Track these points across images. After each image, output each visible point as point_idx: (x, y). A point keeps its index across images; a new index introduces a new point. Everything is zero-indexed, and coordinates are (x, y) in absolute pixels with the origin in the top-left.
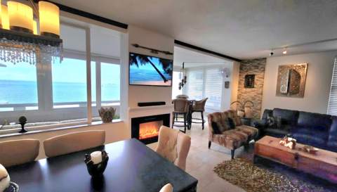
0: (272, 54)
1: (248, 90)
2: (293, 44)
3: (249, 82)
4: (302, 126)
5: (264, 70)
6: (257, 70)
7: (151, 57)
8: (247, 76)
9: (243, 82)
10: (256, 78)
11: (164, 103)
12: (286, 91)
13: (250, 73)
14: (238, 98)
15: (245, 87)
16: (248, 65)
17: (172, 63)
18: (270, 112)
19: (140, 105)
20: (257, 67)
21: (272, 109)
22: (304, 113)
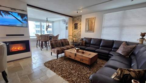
0: (77, 12)
1: (76, 30)
2: (83, 7)
3: (76, 27)
4: (92, 44)
5: (81, 21)
6: (78, 21)
7: (12, 12)
8: (75, 24)
9: (74, 27)
10: (78, 25)
11: (23, 35)
12: (88, 30)
13: (76, 22)
14: (72, 34)
15: (75, 29)
16: (75, 19)
17: (27, 16)
18: (82, 39)
19: (7, 35)
20: (78, 20)
21: (83, 38)
22: (93, 39)
